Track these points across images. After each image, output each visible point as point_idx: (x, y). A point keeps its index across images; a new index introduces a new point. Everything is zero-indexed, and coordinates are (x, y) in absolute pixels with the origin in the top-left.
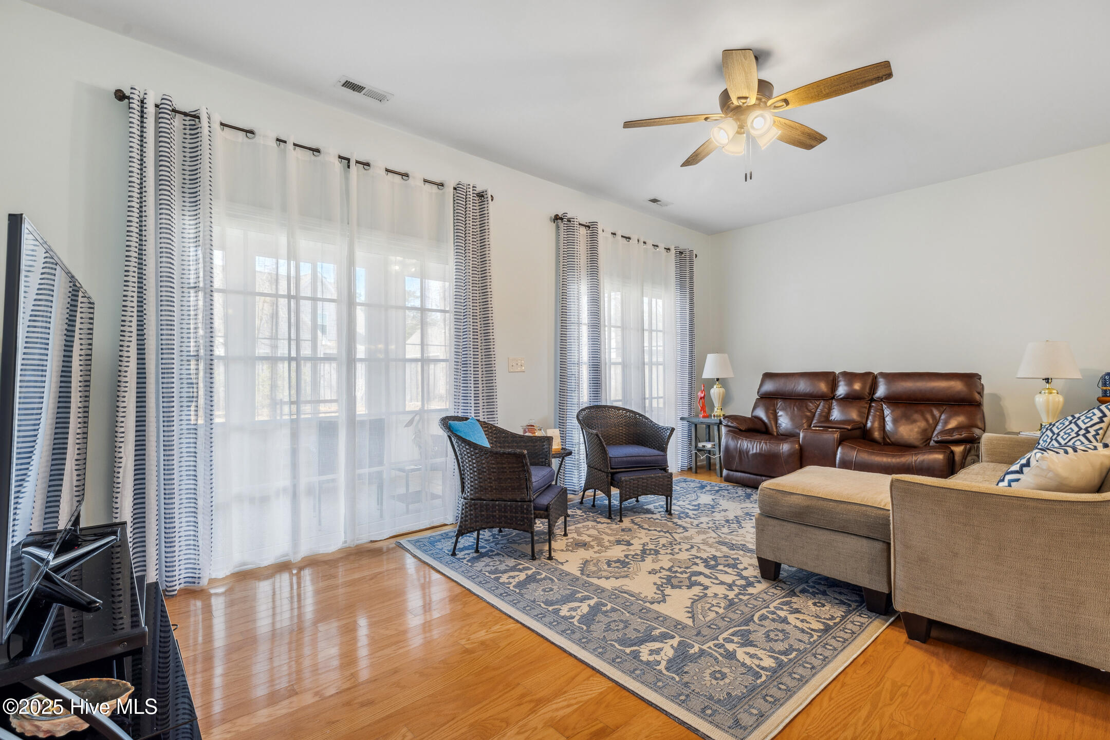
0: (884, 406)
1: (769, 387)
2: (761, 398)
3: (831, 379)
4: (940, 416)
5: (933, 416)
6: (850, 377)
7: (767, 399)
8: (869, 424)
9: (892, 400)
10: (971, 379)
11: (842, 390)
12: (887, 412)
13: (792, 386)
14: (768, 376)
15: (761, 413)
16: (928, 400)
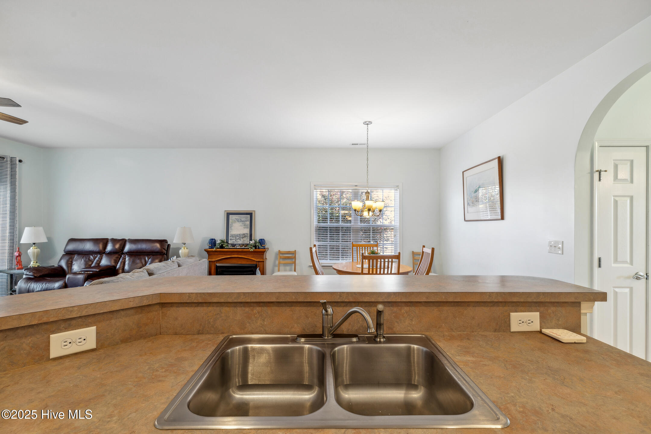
0: (127, 256)
1: (71, 247)
2: (66, 254)
3: (105, 242)
4: (148, 260)
5: (145, 260)
6: (114, 241)
7: (70, 254)
8: (118, 267)
9: (131, 253)
10: (163, 242)
11: (109, 248)
12: (127, 259)
13: (83, 247)
14: (72, 240)
15: (63, 264)
16: (145, 253)
